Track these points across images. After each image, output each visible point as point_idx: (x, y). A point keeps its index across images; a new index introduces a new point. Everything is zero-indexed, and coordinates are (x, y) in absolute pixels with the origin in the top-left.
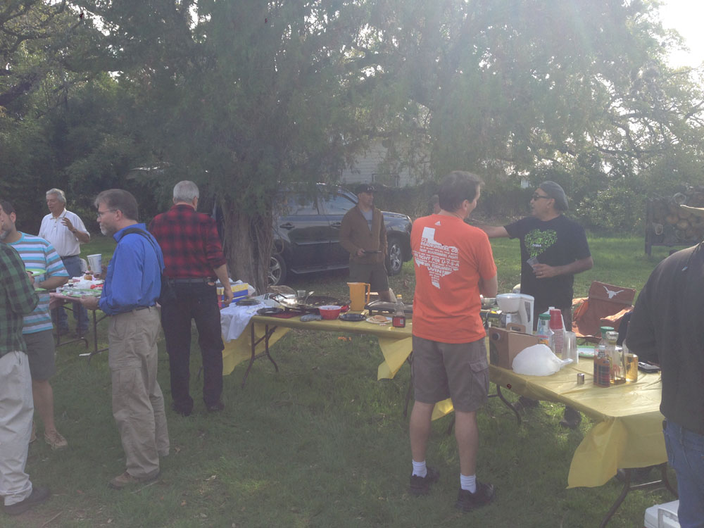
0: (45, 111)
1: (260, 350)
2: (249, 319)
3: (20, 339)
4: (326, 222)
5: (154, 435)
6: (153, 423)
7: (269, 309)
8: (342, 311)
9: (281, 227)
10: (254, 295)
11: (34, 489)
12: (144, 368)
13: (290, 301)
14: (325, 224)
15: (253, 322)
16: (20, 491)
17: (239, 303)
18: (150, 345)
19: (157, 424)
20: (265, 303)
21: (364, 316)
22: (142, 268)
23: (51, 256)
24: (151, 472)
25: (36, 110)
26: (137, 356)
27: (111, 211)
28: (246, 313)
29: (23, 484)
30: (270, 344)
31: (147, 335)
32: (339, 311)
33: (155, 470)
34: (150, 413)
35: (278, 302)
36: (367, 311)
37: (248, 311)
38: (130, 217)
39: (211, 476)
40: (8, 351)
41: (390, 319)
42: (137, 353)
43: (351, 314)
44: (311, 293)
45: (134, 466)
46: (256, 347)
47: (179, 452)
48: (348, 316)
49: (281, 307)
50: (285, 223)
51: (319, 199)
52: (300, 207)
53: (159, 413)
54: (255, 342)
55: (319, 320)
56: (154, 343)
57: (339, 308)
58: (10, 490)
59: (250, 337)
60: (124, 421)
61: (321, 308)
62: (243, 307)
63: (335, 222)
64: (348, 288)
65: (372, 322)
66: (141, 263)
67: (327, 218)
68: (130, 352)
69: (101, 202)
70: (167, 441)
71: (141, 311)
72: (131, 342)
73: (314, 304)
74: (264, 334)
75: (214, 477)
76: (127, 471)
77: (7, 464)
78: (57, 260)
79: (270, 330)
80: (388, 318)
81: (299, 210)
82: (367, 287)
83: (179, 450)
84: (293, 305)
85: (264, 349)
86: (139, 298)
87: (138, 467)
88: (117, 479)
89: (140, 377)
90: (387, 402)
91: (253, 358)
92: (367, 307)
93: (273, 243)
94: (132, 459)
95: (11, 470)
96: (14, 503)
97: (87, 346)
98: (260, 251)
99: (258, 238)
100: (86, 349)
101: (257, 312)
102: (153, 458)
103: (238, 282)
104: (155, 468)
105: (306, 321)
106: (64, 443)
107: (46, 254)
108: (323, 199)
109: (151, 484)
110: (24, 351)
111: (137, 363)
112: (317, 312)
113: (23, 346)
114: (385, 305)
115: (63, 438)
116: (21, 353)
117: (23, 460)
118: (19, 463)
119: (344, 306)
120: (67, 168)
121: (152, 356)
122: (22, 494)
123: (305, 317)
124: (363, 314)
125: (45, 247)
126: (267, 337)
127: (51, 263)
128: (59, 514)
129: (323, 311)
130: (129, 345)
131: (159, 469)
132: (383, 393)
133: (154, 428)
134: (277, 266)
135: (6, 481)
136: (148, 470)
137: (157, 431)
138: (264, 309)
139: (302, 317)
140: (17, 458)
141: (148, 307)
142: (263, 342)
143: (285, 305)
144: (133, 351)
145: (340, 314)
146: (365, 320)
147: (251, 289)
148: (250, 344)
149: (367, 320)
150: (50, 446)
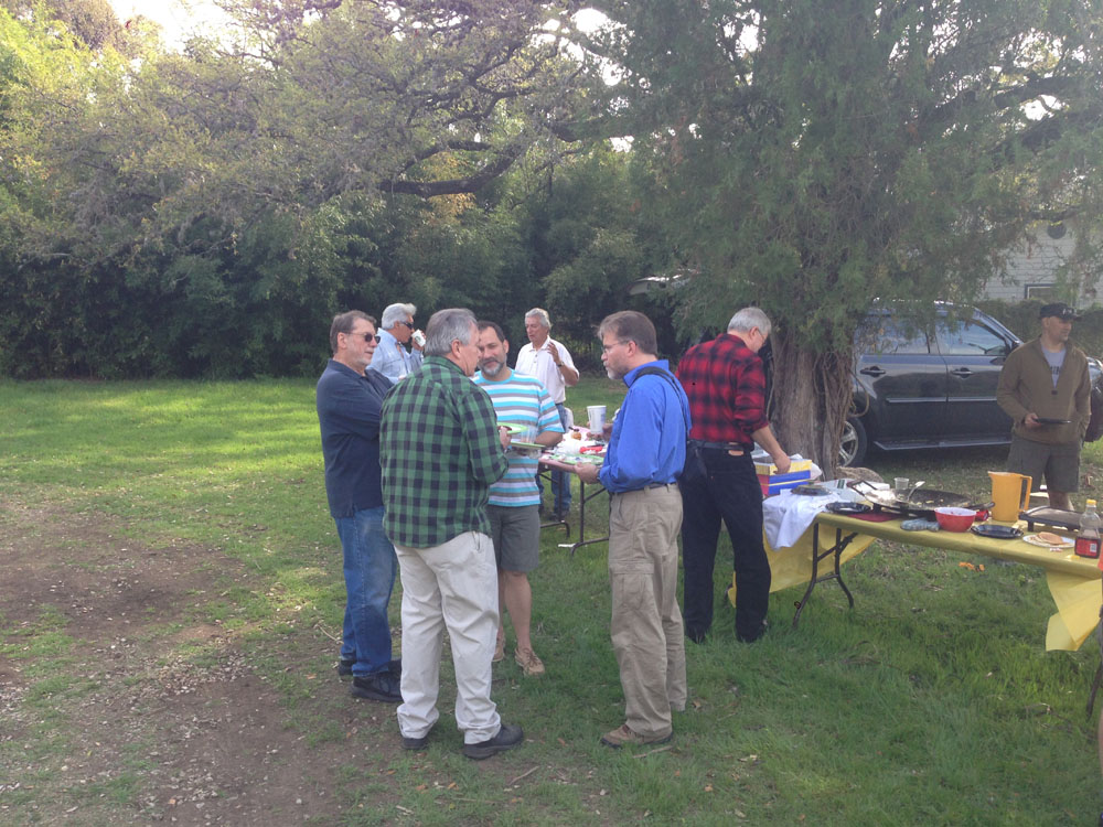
0: (522, 198)
1: (826, 568)
2: (812, 519)
3: (481, 516)
4: (944, 366)
5: (665, 679)
6: (665, 659)
7: (846, 505)
8: (978, 519)
9: (862, 372)
10: (822, 479)
11: (503, 728)
12: (658, 577)
13: (882, 493)
14: (940, 369)
15: (817, 524)
16: (484, 725)
17: (796, 490)
18: (668, 541)
19: (670, 662)
20: (837, 494)
21: (1018, 531)
22: (660, 426)
23: (544, 403)
24: (660, 730)
25: (512, 197)
26: (647, 555)
27: (622, 343)
28: (807, 508)
29: (487, 715)
30: (842, 561)
31: (664, 525)
32: (970, 519)
33: (664, 729)
34: (661, 644)
35: (861, 493)
36: (1024, 524)
37: (811, 505)
38: (647, 350)
39: (748, 755)
40: (464, 531)
41: (1071, 542)
42: (648, 552)
43: (993, 526)
44: (919, 484)
45: (636, 718)
46: (820, 563)
47: (700, 708)
48: (989, 529)
49: (866, 503)
50: (869, 365)
51: (938, 328)
52: (903, 340)
53: (676, 648)
54: (819, 555)
55: (934, 531)
56: (672, 541)
57: (973, 513)
58: (471, 722)
59: (811, 549)
60: (624, 649)
61: (939, 510)
62: (802, 497)
63: (959, 367)
64: (989, 481)
65: (1034, 542)
66: (659, 418)
67: (945, 359)
68: (639, 550)
69: (607, 332)
70: (684, 690)
71: (656, 490)
72: (640, 535)
73: (924, 502)
74: (834, 545)
75: (754, 757)
76: (627, 723)
77: (468, 684)
78: (552, 409)
79: (844, 537)
80: (1065, 540)
81: (902, 345)
82: (1025, 482)
83: (698, 705)
84: (887, 501)
85: (833, 569)
86: (654, 470)
87: (641, 719)
88: (613, 734)
89: (650, 587)
90: (1055, 684)
91: (814, 579)
92: (1023, 516)
93: (850, 398)
94: (633, 706)
95: (471, 692)
96: (476, 742)
97: (568, 533)
98: (828, 409)
99: (826, 388)
100: (567, 536)
101: (827, 507)
102: (663, 711)
103: (794, 457)
104: (666, 725)
105: (911, 529)
106: (539, 668)
107: (540, 399)
108: (946, 329)
109: (661, 749)
110: (486, 533)
111: (647, 567)
112: (931, 516)
113: (485, 527)
114: (1060, 515)
115: (539, 661)
116: (481, 535)
117: (488, 681)
118: (484, 684)
119: (982, 510)
120: (545, 278)
121: (670, 560)
122: (489, 730)
123: (909, 523)
124: (1015, 526)
125: (539, 389)
126: (839, 549)
127: (545, 412)
128: (535, 769)
129: (943, 516)
130: (638, 539)
131: (671, 729)
132: (1046, 669)
133: (665, 666)
134: (852, 435)
135: (466, 709)
136: (656, 726)
137: (670, 673)
138: (837, 503)
139: (905, 523)
140: (480, 677)
141: (666, 485)
142: (832, 556)
143: (875, 500)
144: (644, 548)
145: (973, 525)
146: (1020, 538)
147: (816, 470)
148: (811, 558)
149: (1025, 538)
150: (522, 669)
